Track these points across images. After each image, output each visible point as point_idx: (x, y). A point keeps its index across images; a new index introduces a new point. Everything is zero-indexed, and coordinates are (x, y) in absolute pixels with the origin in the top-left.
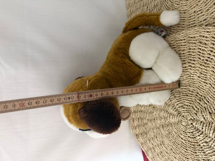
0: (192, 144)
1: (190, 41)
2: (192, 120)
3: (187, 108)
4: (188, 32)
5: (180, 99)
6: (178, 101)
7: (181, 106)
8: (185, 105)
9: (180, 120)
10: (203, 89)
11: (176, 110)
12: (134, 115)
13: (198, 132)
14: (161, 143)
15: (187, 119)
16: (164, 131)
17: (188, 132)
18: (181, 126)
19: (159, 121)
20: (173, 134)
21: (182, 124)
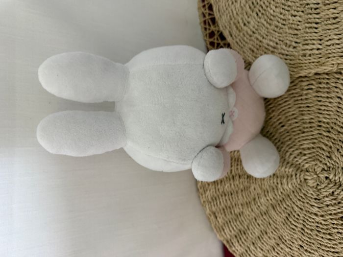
0: (337, 217)
2: (325, 170)
3: (309, 154)
6: (290, 148)
7: (298, 155)
8: (304, 149)
9: (303, 180)
10: (327, 111)
11: (290, 164)
14: (277, 241)
15: (316, 172)
16: (277, 214)
17: (324, 197)
18: (309, 190)
19: (264, 199)
20: (297, 212)
21: (309, 186)
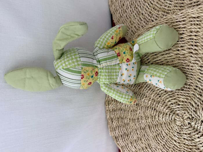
0: (188, 147)
1: (192, 23)
2: (190, 119)
4: (190, 11)
5: (173, 94)
6: (170, 97)
7: (174, 103)
8: (180, 101)
9: (173, 119)
11: (167, 107)
12: (113, 114)
13: (197, 134)
14: (146, 146)
15: (184, 118)
16: (151, 132)
17: (183, 133)
18: (175, 127)
19: (145, 121)
20: (164, 135)
21: (176, 124)
